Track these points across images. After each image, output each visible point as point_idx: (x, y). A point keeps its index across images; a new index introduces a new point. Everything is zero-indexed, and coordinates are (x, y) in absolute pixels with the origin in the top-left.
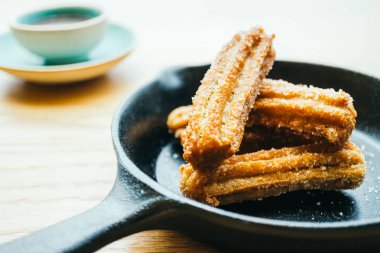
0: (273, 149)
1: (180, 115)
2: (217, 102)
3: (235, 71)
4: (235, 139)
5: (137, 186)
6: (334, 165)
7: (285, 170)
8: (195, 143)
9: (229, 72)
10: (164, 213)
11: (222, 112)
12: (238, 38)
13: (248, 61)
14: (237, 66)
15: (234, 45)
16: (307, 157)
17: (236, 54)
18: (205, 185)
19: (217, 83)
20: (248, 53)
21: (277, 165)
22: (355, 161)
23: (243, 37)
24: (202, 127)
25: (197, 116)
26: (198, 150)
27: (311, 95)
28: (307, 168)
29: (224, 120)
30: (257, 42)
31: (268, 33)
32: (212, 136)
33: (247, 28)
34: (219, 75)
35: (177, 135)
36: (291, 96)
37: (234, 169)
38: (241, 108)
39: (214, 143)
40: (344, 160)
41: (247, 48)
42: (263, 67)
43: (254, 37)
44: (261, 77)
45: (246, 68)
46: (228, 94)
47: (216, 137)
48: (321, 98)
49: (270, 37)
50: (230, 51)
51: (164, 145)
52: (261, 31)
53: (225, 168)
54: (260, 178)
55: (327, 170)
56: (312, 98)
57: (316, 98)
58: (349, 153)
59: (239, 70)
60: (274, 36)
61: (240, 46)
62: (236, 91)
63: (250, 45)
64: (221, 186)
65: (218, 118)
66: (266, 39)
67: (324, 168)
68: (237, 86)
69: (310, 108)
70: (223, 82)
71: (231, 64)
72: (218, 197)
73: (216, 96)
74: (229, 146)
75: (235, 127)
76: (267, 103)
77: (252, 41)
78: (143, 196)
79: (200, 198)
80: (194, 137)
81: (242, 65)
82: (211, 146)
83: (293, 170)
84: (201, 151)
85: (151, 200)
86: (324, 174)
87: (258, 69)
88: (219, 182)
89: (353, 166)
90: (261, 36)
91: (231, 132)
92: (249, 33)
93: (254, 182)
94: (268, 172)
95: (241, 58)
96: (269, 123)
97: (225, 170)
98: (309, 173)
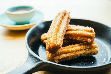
0: (73, 45)
1: (45, 36)
2: (55, 33)
3: (59, 23)
4: (61, 43)
5: (35, 58)
6: (90, 49)
7: (76, 51)
8: (49, 45)
9: (58, 24)
10: (43, 66)
11: (56, 36)
12: (59, 14)
13: (63, 20)
14: (60, 22)
15: (58, 16)
16: (82, 47)
17: (59, 19)
18: (54, 57)
19: (54, 27)
20: (63, 18)
21: (74, 50)
22: (96, 47)
23: (61, 13)
24: (51, 40)
25: (49, 37)
26: (50, 47)
28: (82, 50)
29: (57, 38)
30: (65, 14)
31: (68, 12)
32: (54, 43)
33: (62, 11)
34: (55, 25)
35: (44, 42)
36: (77, 30)
37: (62, 52)
38: (62, 34)
39: (55, 45)
40: (93, 47)
41: (62, 16)
42: (67, 22)
43: (64, 13)
44: (67, 25)
45: (62, 22)
46: (58, 30)
47: (55, 43)
48: (85, 30)
49: (69, 13)
50: (57, 17)
51: (40, 45)
52: (66, 11)
54: (70, 54)
55: (88, 50)
56: (83, 30)
57: (84, 30)
58: (94, 45)
59: (60, 23)
60: (70, 13)
61: (60, 16)
62: (60, 29)
63: (63, 16)
64: (59, 57)
65: (55, 38)
66: (68, 13)
67: (87, 50)
68: (60, 28)
69: (82, 33)
70: (56, 27)
71: (58, 21)
72: (58, 60)
73: (54, 31)
74: (59, 45)
75: (61, 40)
76: (70, 32)
77: (64, 14)
78: (36, 61)
79: (53, 61)
80: (49, 43)
81: (61, 21)
82: (54, 46)
83: (79, 51)
84: (51, 47)
85: (39, 62)
86: (87, 51)
87: (66, 22)
88: (58, 55)
89: (95, 49)
90: (66, 13)
91: (59, 41)
92: (63, 12)
93: (68, 55)
94: (72, 52)
95: (61, 19)
96: (71, 38)
97: (60, 52)
98: (83, 51)
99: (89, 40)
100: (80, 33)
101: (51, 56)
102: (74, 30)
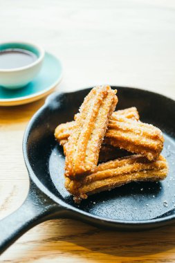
0: (117, 161)
1: (62, 131)
2: (83, 143)
3: (92, 119)
5: (42, 196)
6: (151, 170)
7: (124, 174)
8: (71, 170)
9: (89, 121)
12: (94, 92)
13: (101, 109)
14: (94, 115)
15: (92, 97)
16: (136, 166)
20: (101, 104)
21: (119, 173)
22: (162, 168)
24: (75, 159)
25: (71, 152)
26: (72, 174)
27: (138, 132)
28: (135, 172)
29: (87, 154)
30: (106, 95)
34: (83, 121)
35: (61, 143)
39: (82, 170)
40: (157, 167)
41: (100, 101)
43: (103, 93)
45: (99, 115)
46: (89, 134)
48: (144, 134)
50: (90, 102)
52: (107, 88)
53: (90, 177)
54: (110, 180)
55: (147, 173)
56: (139, 134)
57: (141, 134)
58: (159, 163)
61: (95, 100)
62: (94, 132)
64: (88, 187)
67: (145, 172)
68: (94, 129)
69: (138, 141)
71: (90, 115)
72: (86, 194)
74: (90, 170)
75: (93, 158)
76: (113, 133)
77: (102, 96)
78: (46, 203)
80: (70, 166)
81: (96, 113)
83: (128, 173)
86: (146, 176)
88: (87, 184)
89: (161, 171)
90: (108, 92)
92: (102, 91)
93: (107, 182)
94: (115, 176)
95: (96, 109)
96: (114, 146)
97: (91, 178)
98: (137, 175)
99: (150, 156)
100: (133, 140)
101: (74, 186)
102: (121, 130)
